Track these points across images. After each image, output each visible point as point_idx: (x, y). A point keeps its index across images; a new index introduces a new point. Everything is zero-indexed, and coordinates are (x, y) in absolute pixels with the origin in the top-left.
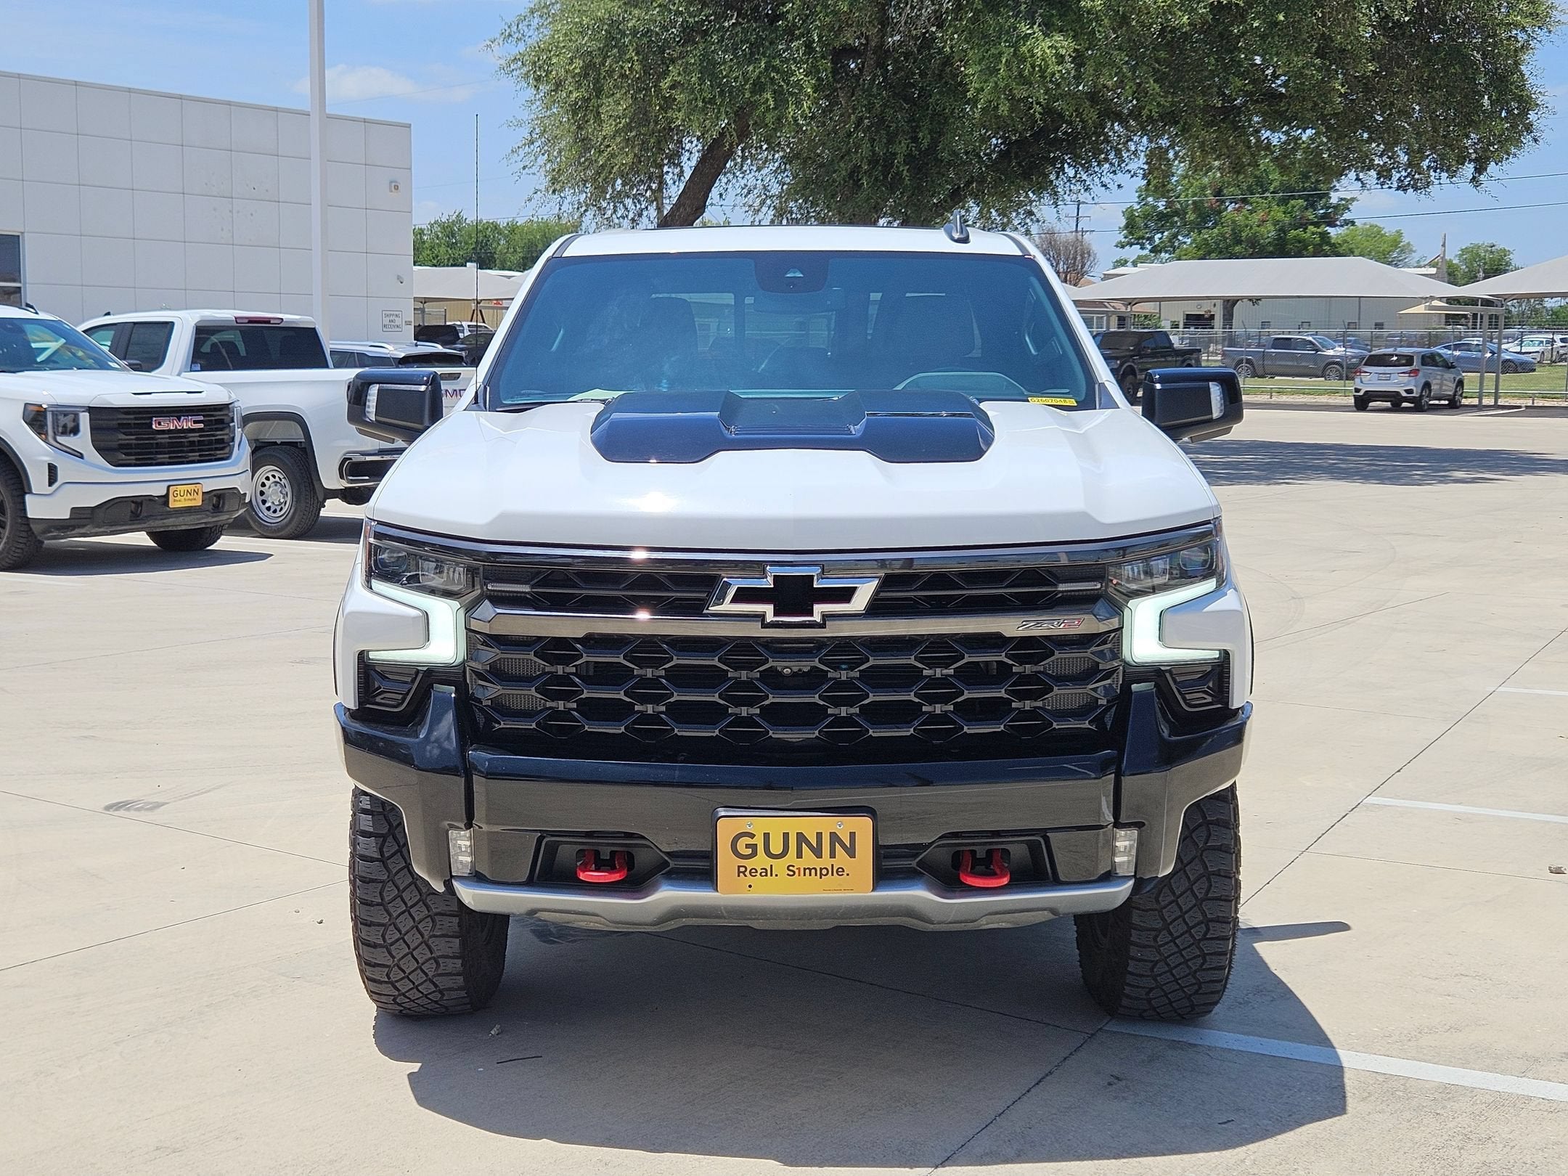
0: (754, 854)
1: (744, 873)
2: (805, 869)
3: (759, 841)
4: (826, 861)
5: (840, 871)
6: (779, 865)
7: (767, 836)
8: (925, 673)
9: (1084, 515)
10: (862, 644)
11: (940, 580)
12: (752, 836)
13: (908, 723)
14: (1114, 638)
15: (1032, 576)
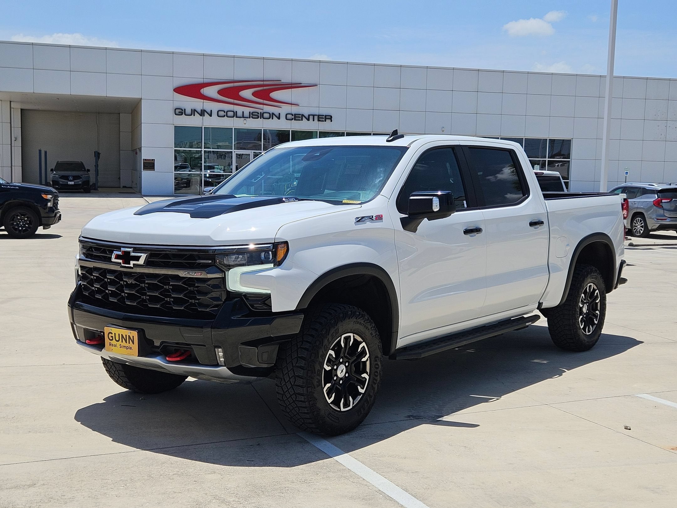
0: (112, 340)
1: (111, 345)
2: (124, 346)
3: (113, 335)
4: (127, 345)
5: (131, 348)
6: (118, 343)
7: (115, 334)
8: (189, 289)
9: (209, 237)
10: (146, 276)
11: (166, 256)
12: (112, 334)
13: (182, 305)
14: (223, 280)
15: (192, 257)
